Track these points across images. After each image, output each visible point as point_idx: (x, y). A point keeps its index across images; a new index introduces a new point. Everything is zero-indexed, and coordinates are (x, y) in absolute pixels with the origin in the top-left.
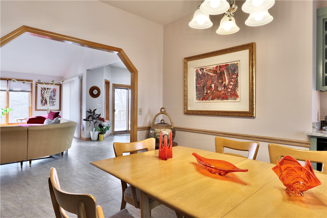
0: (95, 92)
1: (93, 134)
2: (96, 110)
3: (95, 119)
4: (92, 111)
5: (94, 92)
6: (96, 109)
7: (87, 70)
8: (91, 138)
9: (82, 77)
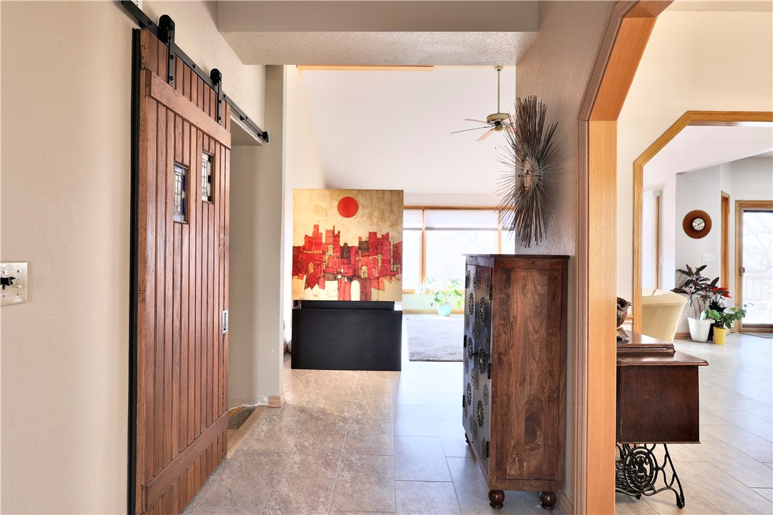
0: (698, 224)
1: (699, 327)
2: (703, 267)
3: (702, 289)
4: (694, 271)
5: (694, 225)
6: (706, 266)
7: (678, 174)
8: (690, 334)
9: (661, 192)
